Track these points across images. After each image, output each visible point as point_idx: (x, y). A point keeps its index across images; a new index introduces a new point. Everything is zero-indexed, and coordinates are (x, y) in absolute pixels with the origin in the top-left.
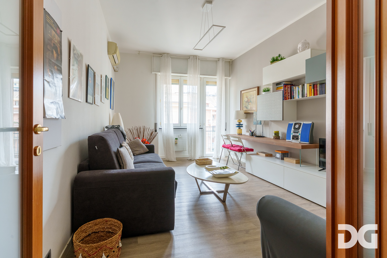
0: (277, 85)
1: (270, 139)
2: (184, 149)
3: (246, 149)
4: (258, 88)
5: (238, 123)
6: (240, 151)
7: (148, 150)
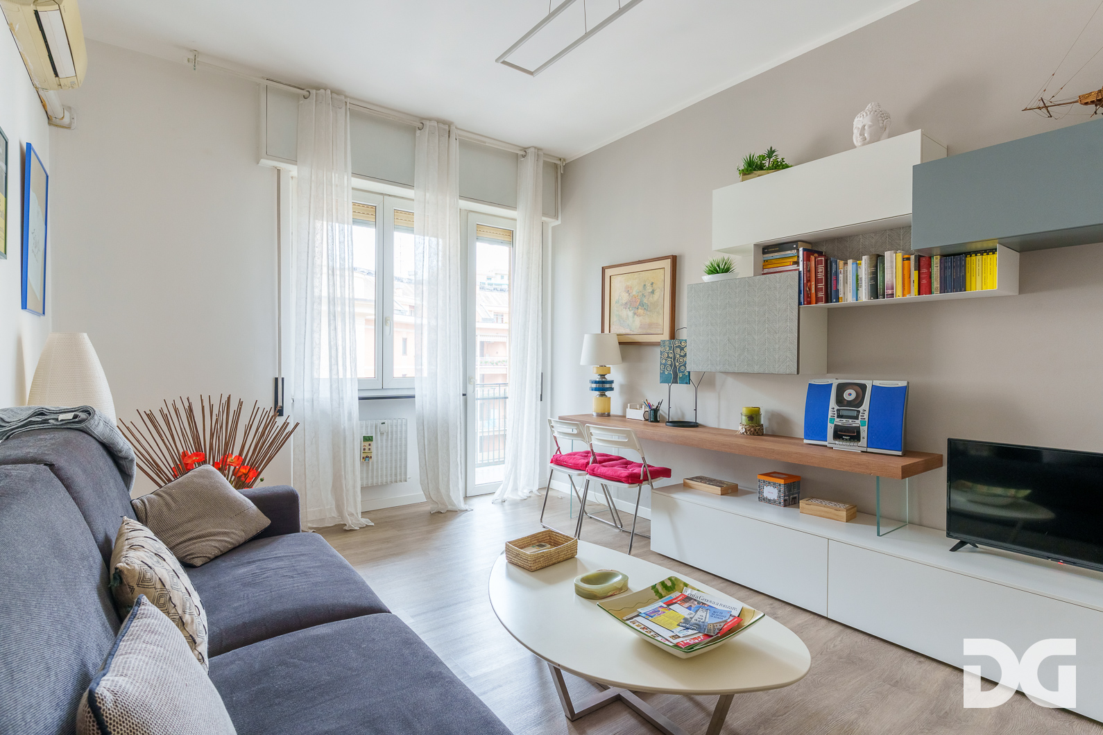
0: (764, 253)
1: (731, 433)
2: (396, 475)
3: (650, 472)
4: (674, 260)
5: (597, 378)
6: (633, 479)
7: (265, 522)
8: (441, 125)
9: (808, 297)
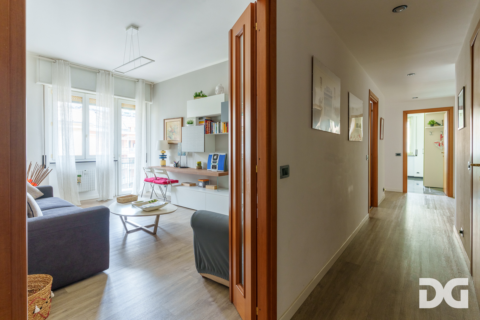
1: (193, 169)
2: (90, 188)
3: (171, 181)
4: (182, 119)
5: (161, 154)
6: (165, 183)
7: (43, 194)
8: (106, 72)
9: (206, 132)
